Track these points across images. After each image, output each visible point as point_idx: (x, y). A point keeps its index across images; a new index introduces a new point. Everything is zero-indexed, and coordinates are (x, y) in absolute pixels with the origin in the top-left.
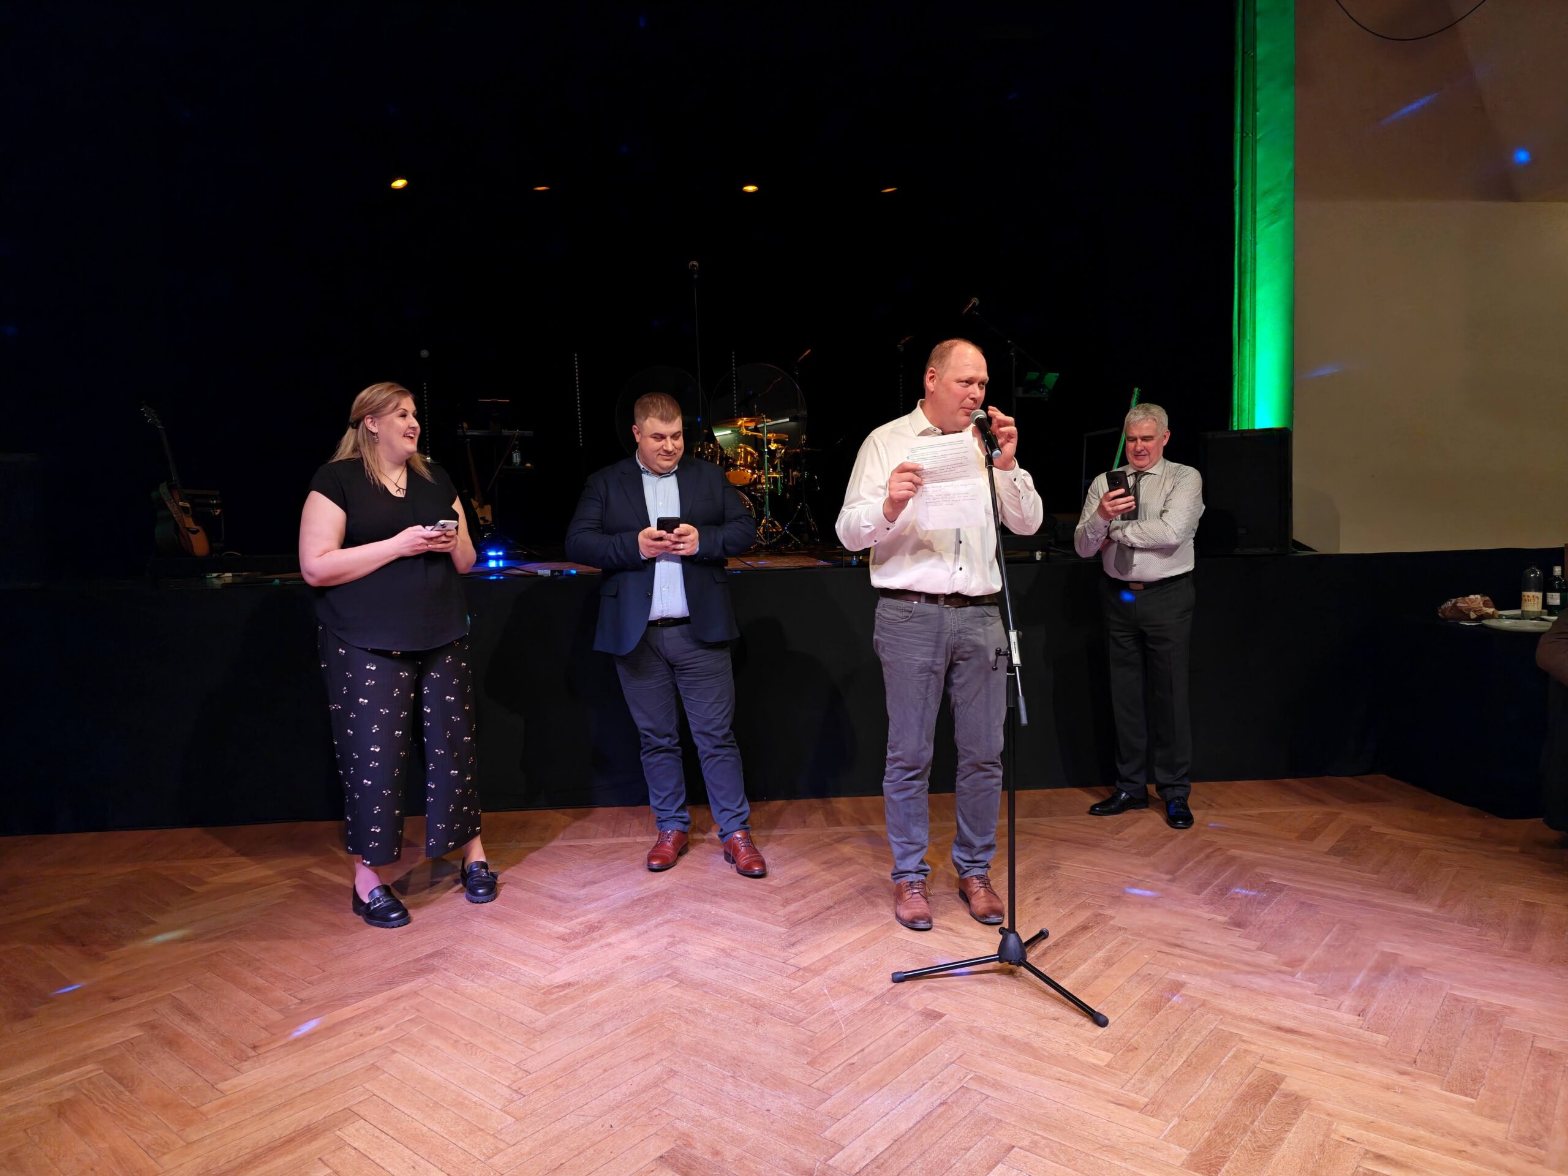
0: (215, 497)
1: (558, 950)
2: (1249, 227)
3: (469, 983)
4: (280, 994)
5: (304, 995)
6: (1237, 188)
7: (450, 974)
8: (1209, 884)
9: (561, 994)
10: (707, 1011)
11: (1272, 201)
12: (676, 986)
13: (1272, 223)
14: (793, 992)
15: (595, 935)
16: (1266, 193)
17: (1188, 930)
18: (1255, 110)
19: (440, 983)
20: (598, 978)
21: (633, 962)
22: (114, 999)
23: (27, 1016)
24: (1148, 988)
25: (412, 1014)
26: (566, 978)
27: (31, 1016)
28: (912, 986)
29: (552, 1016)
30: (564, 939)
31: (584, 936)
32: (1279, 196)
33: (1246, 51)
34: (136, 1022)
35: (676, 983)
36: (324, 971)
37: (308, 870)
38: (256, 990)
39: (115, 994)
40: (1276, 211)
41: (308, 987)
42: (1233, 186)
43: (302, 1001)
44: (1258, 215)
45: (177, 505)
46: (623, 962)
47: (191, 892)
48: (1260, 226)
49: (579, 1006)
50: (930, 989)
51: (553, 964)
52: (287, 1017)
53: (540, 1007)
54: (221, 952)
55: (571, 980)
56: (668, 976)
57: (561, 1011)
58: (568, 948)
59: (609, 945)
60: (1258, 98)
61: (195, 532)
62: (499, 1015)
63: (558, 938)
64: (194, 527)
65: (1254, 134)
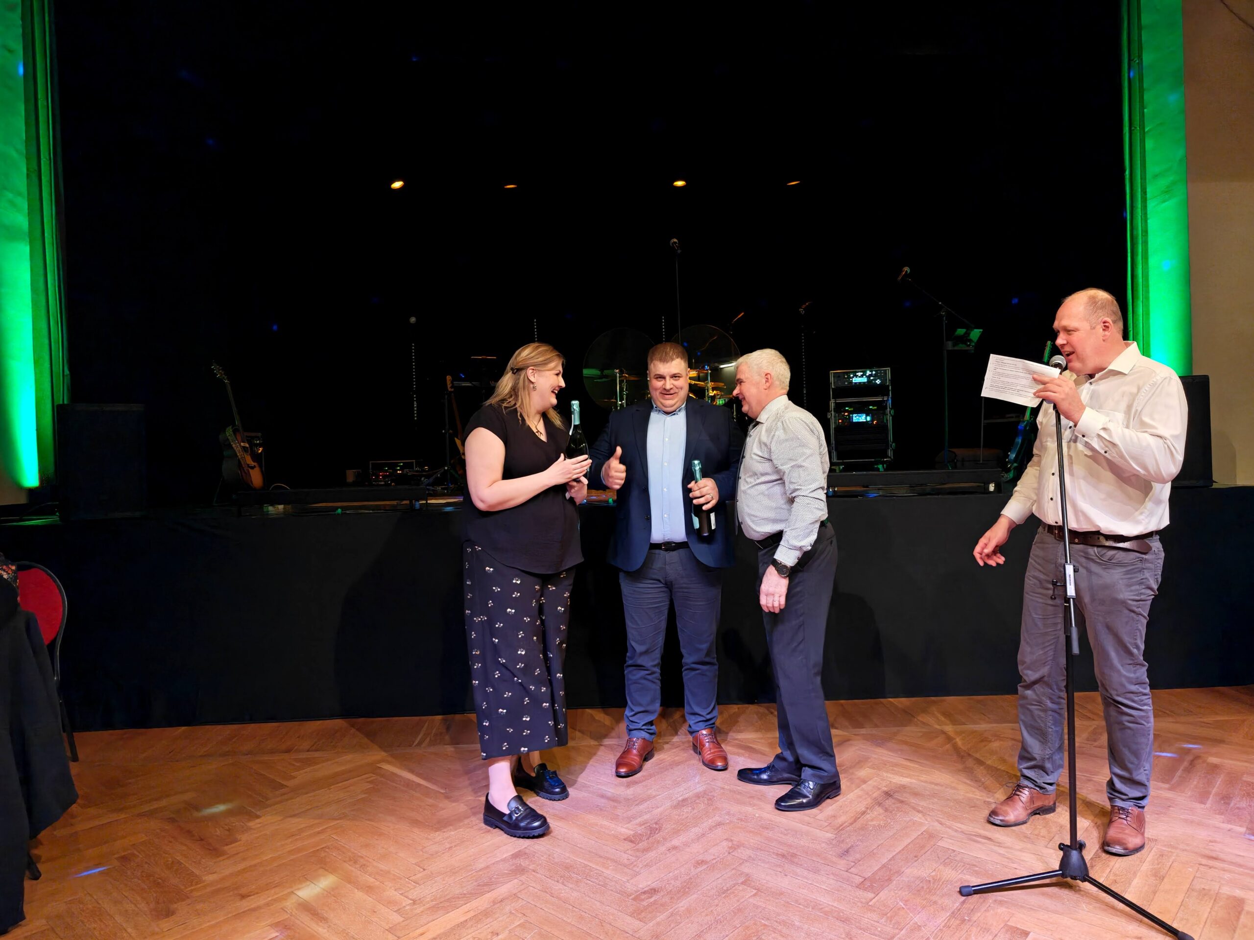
0: (258, 438)
1: (630, 852)
2: (1139, 205)
3: (561, 886)
4: (391, 893)
5: (415, 893)
6: (1127, 173)
7: (538, 875)
8: (1209, 793)
9: (652, 900)
10: (797, 923)
11: (1163, 183)
12: (755, 895)
13: (1164, 201)
14: (870, 904)
15: (658, 836)
16: (1156, 176)
17: (1215, 842)
18: (1142, 107)
19: (534, 885)
20: (678, 883)
21: (705, 867)
22: (243, 897)
23: (169, 913)
24: (1211, 904)
25: (520, 920)
26: (649, 883)
27: (173, 913)
28: (981, 900)
29: (651, 924)
30: (631, 841)
31: (648, 839)
32: (1171, 178)
33: (1132, 58)
34: (269, 922)
35: (755, 891)
36: (424, 870)
37: (378, 765)
38: (369, 889)
39: (243, 891)
40: (1168, 192)
41: (415, 887)
42: (1124, 171)
43: (414, 902)
44: (1148, 195)
45: (238, 446)
46: (695, 867)
47: (282, 786)
48: (1151, 205)
49: (672, 914)
50: (1001, 903)
51: (631, 867)
52: (406, 919)
53: (637, 914)
54: (325, 847)
55: (654, 885)
56: (742, 883)
57: (658, 919)
58: (638, 850)
59: (675, 848)
60: (1145, 97)
61: (253, 468)
62: (601, 923)
63: (625, 839)
64: (253, 464)
65: (1142, 127)
